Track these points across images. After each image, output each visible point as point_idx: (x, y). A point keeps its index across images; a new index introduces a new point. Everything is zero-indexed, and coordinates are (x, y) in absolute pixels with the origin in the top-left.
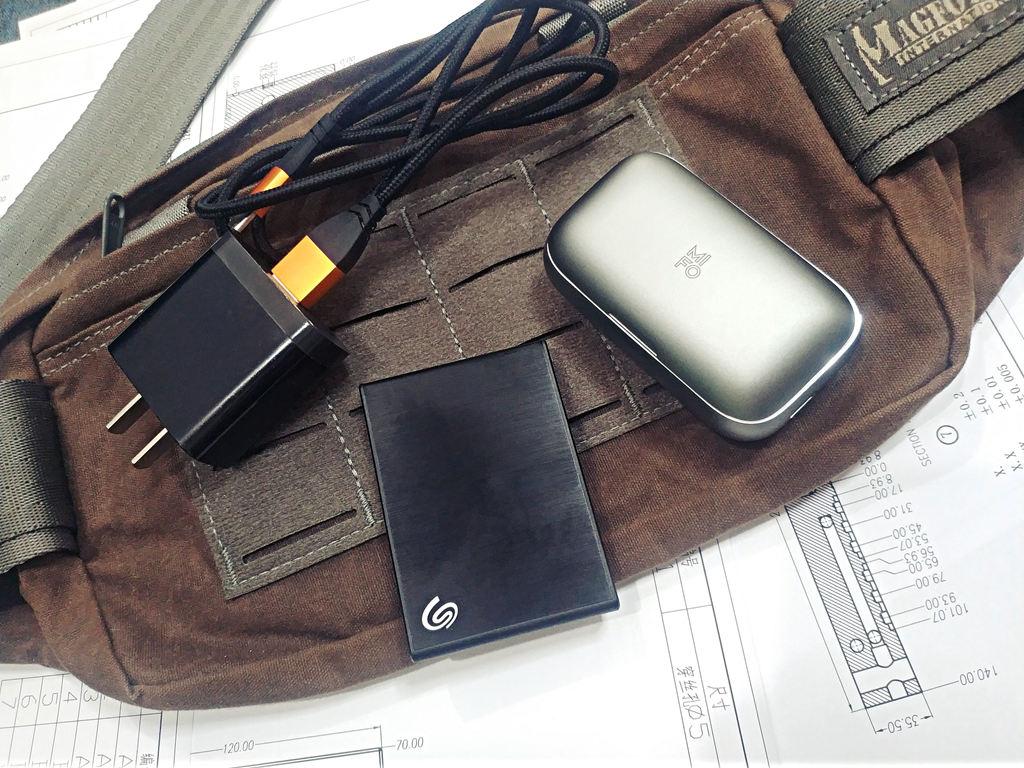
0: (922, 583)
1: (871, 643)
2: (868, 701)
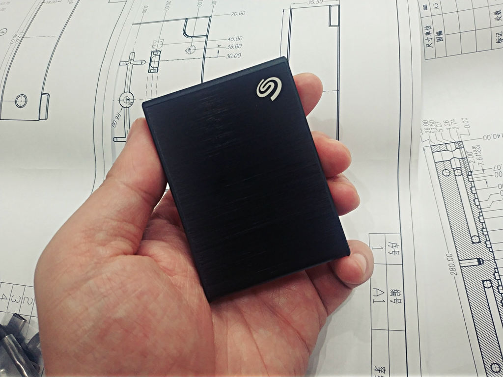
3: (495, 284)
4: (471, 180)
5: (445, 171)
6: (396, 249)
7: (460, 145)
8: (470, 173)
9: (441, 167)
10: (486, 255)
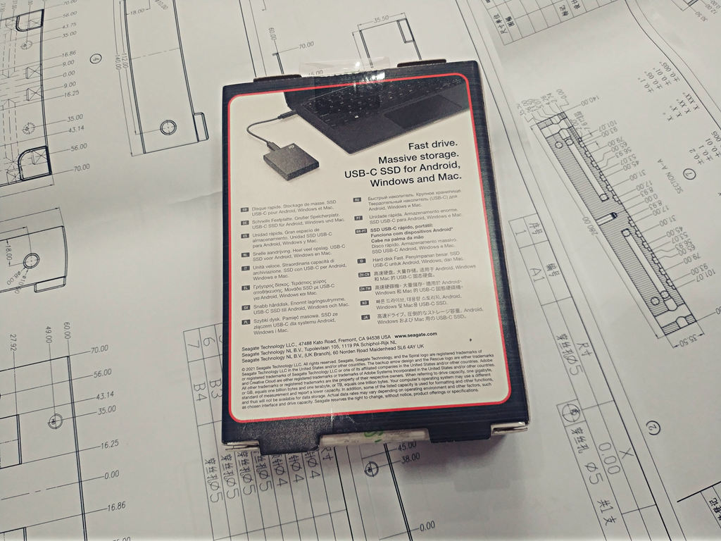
0: (688, 260)
1: (663, 298)
2: (666, 331)
3: (633, 230)
4: (583, 146)
5: (557, 143)
6: (538, 228)
7: (563, 116)
8: (580, 140)
9: (552, 141)
10: (617, 209)
